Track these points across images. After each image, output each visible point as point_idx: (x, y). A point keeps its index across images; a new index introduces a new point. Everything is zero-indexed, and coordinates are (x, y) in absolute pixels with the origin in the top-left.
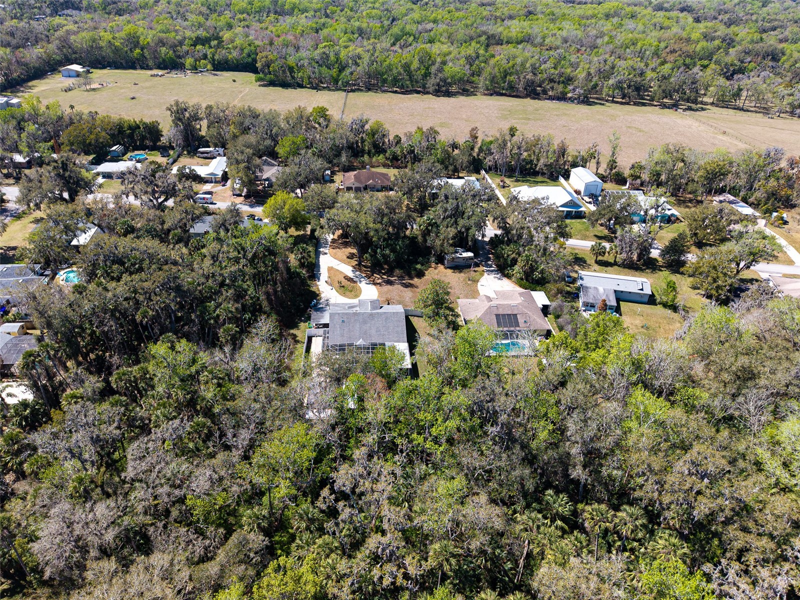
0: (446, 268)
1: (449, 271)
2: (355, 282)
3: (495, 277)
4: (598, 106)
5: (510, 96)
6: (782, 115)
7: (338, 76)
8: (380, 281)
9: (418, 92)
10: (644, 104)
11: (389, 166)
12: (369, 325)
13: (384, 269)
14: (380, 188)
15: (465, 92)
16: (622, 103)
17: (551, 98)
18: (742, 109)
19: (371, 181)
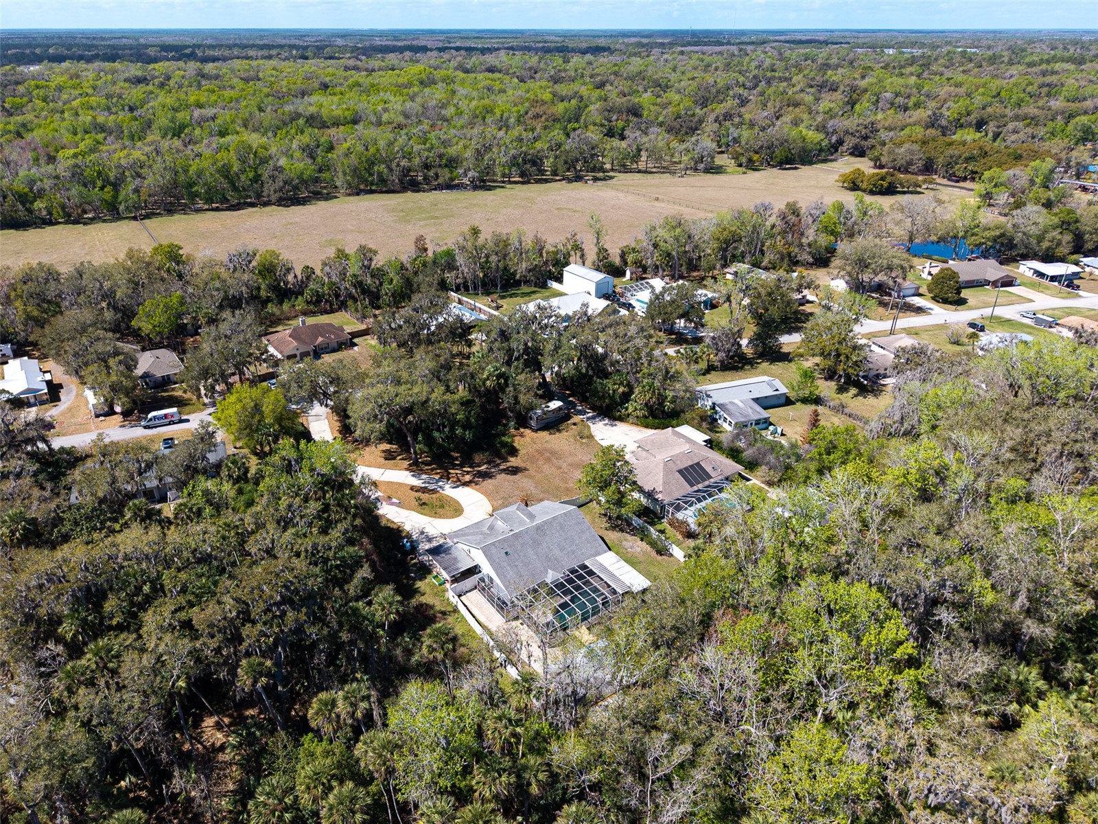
0: (536, 431)
1: (544, 435)
2: (434, 491)
3: (606, 425)
4: (499, 190)
5: (382, 192)
6: (688, 172)
7: (115, 197)
8: (468, 478)
9: (252, 205)
10: (546, 181)
11: (314, 313)
12: (545, 545)
13: (456, 459)
14: (335, 345)
15: (317, 196)
16: (522, 183)
17: (440, 187)
18: (646, 172)
19: (320, 339)
